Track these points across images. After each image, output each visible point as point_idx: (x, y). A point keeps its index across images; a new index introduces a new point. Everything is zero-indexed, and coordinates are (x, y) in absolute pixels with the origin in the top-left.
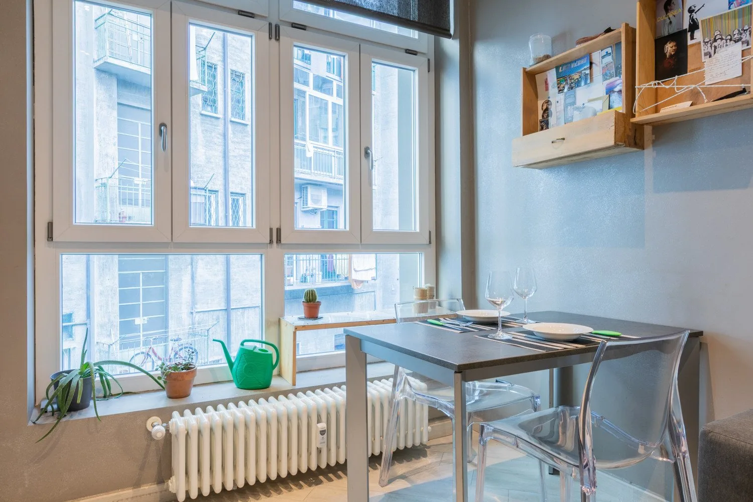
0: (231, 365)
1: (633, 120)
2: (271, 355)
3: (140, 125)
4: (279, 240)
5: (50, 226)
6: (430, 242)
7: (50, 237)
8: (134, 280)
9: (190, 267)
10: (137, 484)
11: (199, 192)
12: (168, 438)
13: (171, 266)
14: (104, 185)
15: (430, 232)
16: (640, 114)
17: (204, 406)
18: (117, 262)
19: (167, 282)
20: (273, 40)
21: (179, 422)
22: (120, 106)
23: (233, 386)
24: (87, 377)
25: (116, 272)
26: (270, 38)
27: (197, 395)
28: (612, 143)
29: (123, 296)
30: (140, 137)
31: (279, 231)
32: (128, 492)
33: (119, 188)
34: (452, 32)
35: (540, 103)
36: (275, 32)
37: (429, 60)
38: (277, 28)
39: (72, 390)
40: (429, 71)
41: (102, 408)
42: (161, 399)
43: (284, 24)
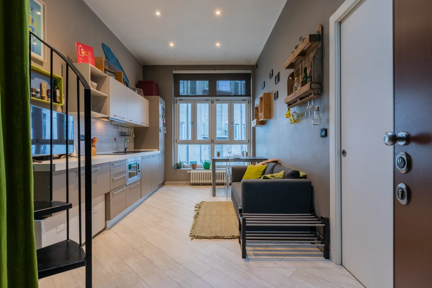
0: (203, 164)
1: (259, 120)
2: (209, 163)
5: (176, 140)
6: (249, 142)
7: (176, 142)
10: (187, 181)
12: (190, 174)
13: (224, 148)
14: (204, 125)
15: (249, 140)
16: (260, 119)
19: (223, 154)
20: (212, 104)
21: (192, 171)
24: (181, 164)
27: (197, 169)
28: (256, 125)
32: (185, 182)
34: (251, 96)
36: (212, 102)
37: (249, 101)
38: (213, 101)
39: (178, 165)
40: (249, 103)
41: (182, 169)
42: (192, 169)
43: (214, 100)
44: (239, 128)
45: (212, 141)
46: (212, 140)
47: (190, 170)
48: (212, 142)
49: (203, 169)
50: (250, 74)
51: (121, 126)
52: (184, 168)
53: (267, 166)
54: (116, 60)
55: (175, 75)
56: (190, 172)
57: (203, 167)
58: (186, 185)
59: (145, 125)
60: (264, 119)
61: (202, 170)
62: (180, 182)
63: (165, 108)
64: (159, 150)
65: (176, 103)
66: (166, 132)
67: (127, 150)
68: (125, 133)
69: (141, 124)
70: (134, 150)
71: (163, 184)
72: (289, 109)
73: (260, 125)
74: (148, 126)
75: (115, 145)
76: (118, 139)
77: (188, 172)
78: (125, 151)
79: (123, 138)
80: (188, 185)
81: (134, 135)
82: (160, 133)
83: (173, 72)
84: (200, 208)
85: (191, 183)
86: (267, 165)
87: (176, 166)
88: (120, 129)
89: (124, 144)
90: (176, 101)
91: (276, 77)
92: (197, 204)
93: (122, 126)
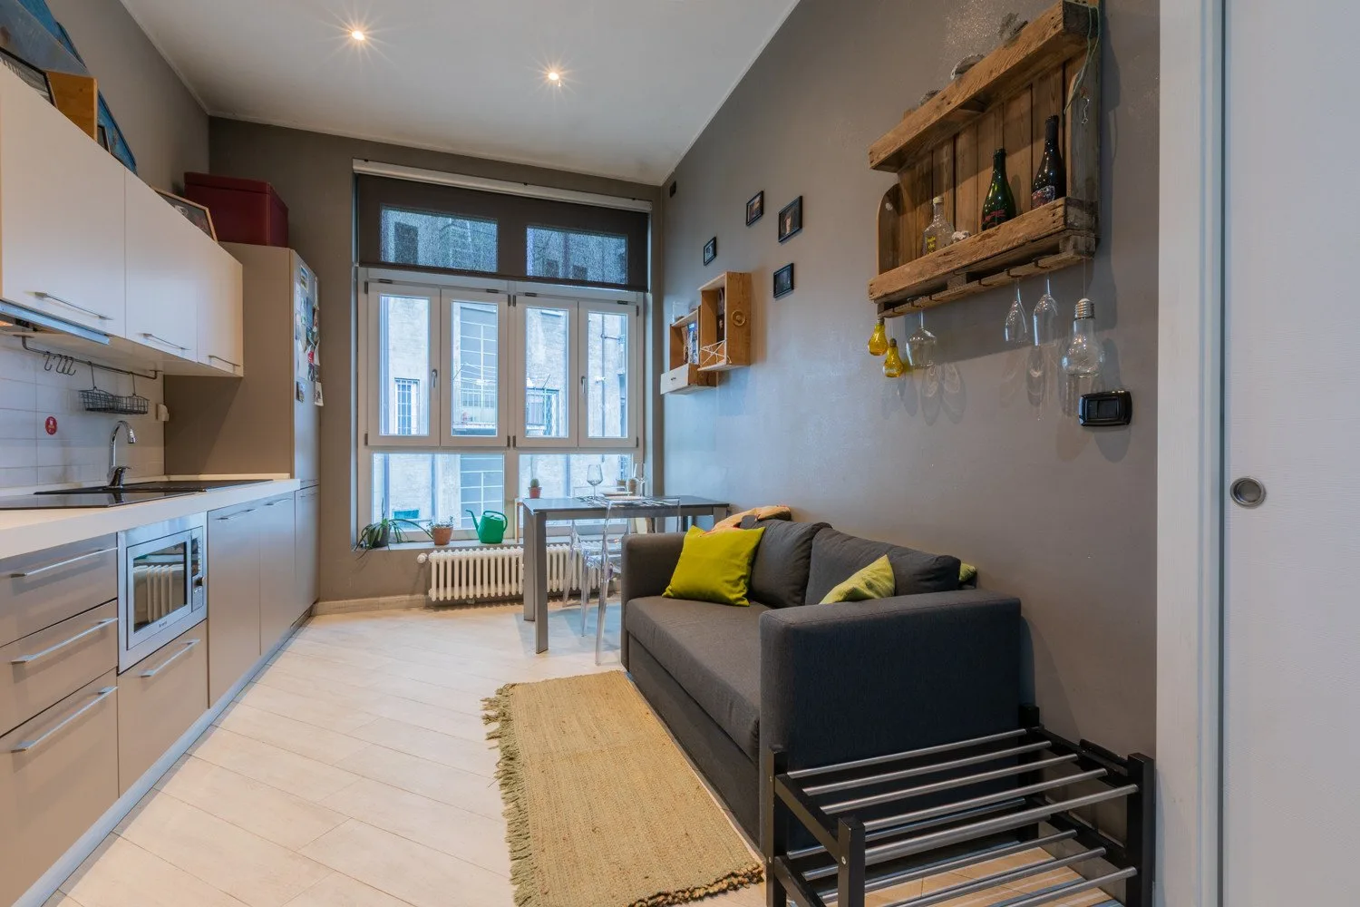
0: (477, 526)
1: (699, 370)
2: (502, 522)
3: (482, 327)
4: (514, 445)
5: (366, 436)
6: (637, 445)
7: (366, 443)
8: (475, 480)
9: (529, 468)
10: (412, 593)
11: (537, 393)
12: (427, 563)
15: (637, 439)
16: (703, 366)
17: (453, 549)
18: (459, 461)
20: (512, 306)
21: (434, 556)
22: (465, 311)
23: (479, 541)
24: (385, 529)
25: (459, 472)
26: (509, 305)
27: (452, 544)
28: (686, 384)
29: (465, 495)
30: (482, 340)
31: (514, 438)
32: (408, 597)
33: (462, 390)
34: (649, 288)
35: (685, 348)
36: (512, 301)
37: (638, 308)
38: (515, 297)
39: (375, 534)
40: (638, 315)
41: (393, 547)
42: (431, 545)
43: (520, 294)
44: (558, 403)
45: (512, 442)
46: (509, 438)
47: (428, 551)
48: (509, 445)
49: (477, 543)
50: (642, 217)
51: (90, 363)
52: (399, 542)
53: (763, 533)
54: (57, 29)
55: (360, 178)
56: (427, 559)
57: (477, 536)
58: (408, 607)
59: (227, 369)
60: (728, 363)
61: (474, 549)
62: (382, 599)
63: (316, 304)
64: (292, 476)
65: (366, 291)
66: (321, 404)
67: (127, 479)
68: (116, 398)
69: (206, 361)
70: (165, 479)
71: (310, 615)
72: (882, 323)
73: (702, 385)
74: (240, 372)
75: (49, 452)
76: (71, 424)
77: (422, 557)
78: (113, 483)
79: (104, 423)
80: (416, 610)
81: (163, 409)
82: (296, 401)
83: (355, 167)
84: (505, 718)
85: (434, 599)
86: (761, 530)
87: (366, 538)
88: (83, 379)
89: (106, 450)
90: (366, 284)
91: (782, 216)
92: (491, 703)
93: (94, 361)
